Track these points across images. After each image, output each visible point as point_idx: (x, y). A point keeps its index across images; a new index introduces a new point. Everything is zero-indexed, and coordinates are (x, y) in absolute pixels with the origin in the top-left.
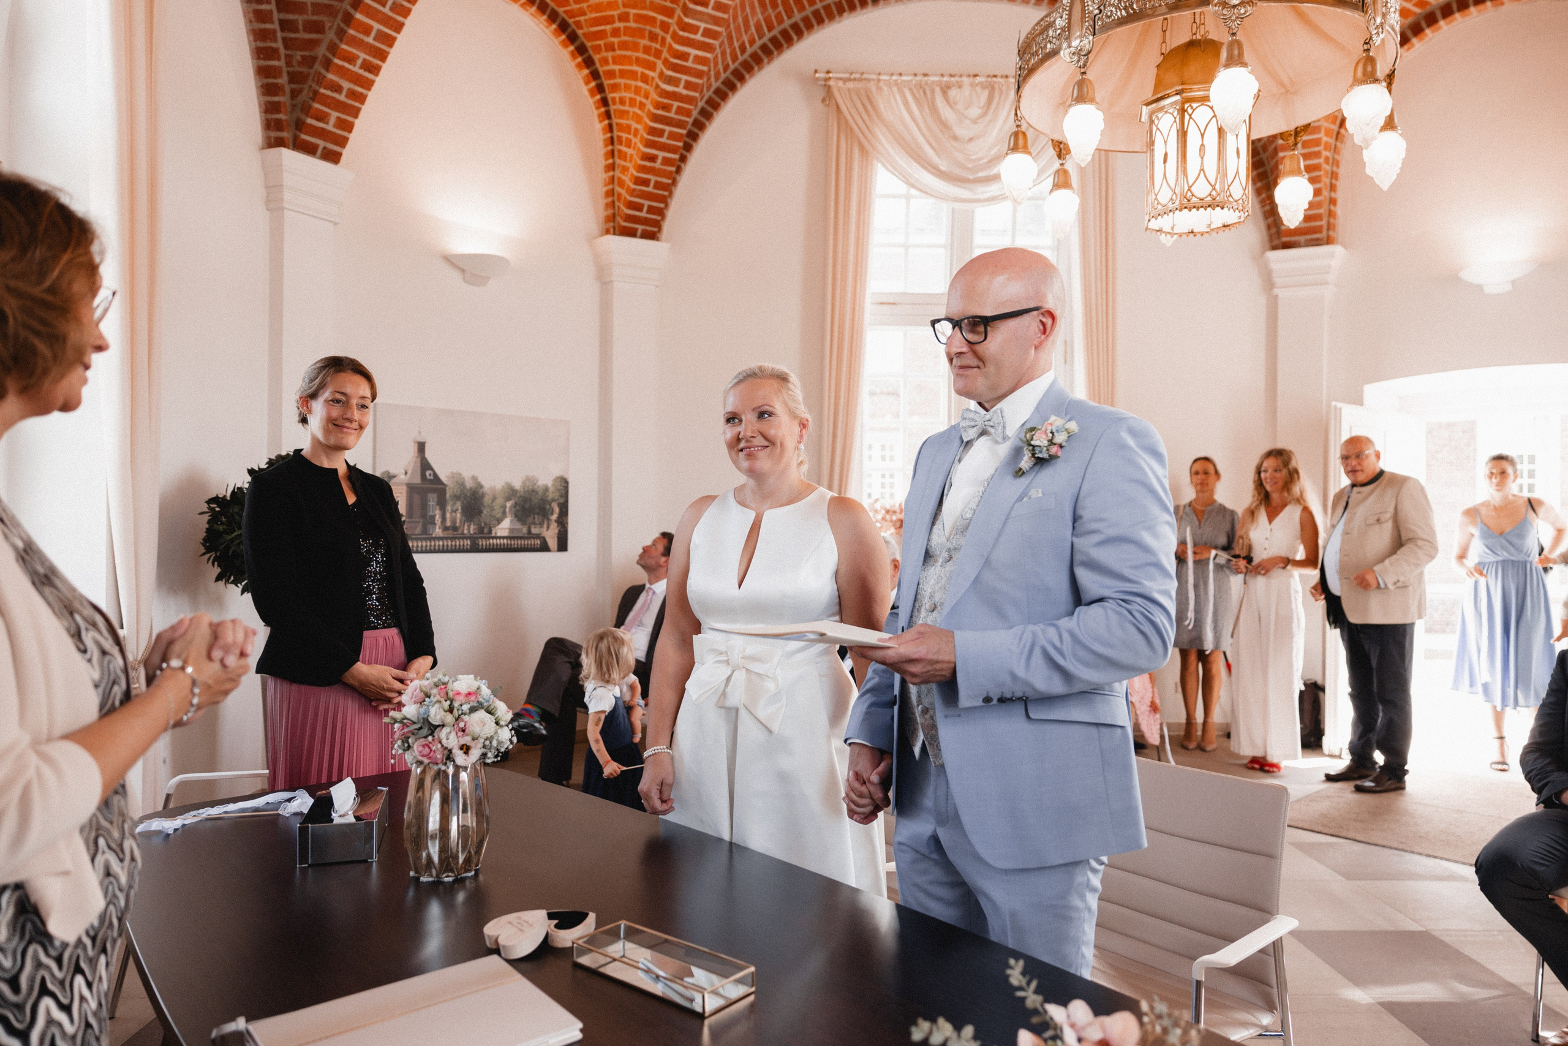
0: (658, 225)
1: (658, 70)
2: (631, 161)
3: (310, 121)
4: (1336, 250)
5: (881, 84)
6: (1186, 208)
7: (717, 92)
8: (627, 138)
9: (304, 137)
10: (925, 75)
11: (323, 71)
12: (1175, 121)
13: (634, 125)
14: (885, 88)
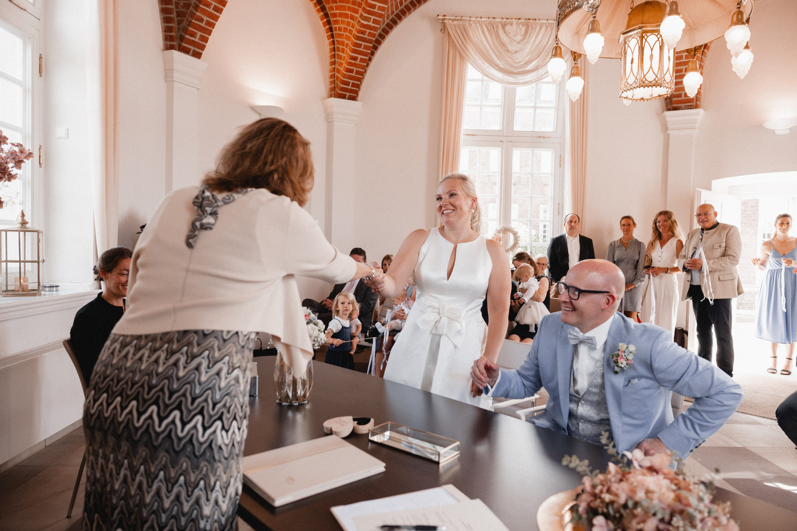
0: (357, 92)
1: (360, 14)
2: (344, 60)
3: (187, 36)
4: (700, 111)
5: (471, 22)
6: (642, 86)
7: (388, 25)
8: (342, 48)
9: (184, 44)
10: (494, 18)
11: (194, 11)
12: (638, 42)
13: (346, 41)
14: (473, 24)
